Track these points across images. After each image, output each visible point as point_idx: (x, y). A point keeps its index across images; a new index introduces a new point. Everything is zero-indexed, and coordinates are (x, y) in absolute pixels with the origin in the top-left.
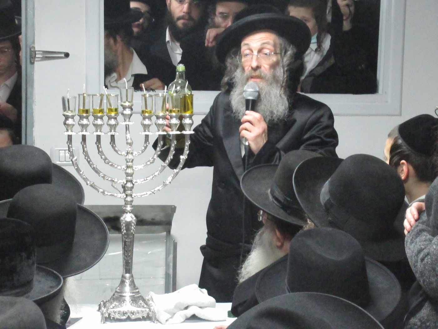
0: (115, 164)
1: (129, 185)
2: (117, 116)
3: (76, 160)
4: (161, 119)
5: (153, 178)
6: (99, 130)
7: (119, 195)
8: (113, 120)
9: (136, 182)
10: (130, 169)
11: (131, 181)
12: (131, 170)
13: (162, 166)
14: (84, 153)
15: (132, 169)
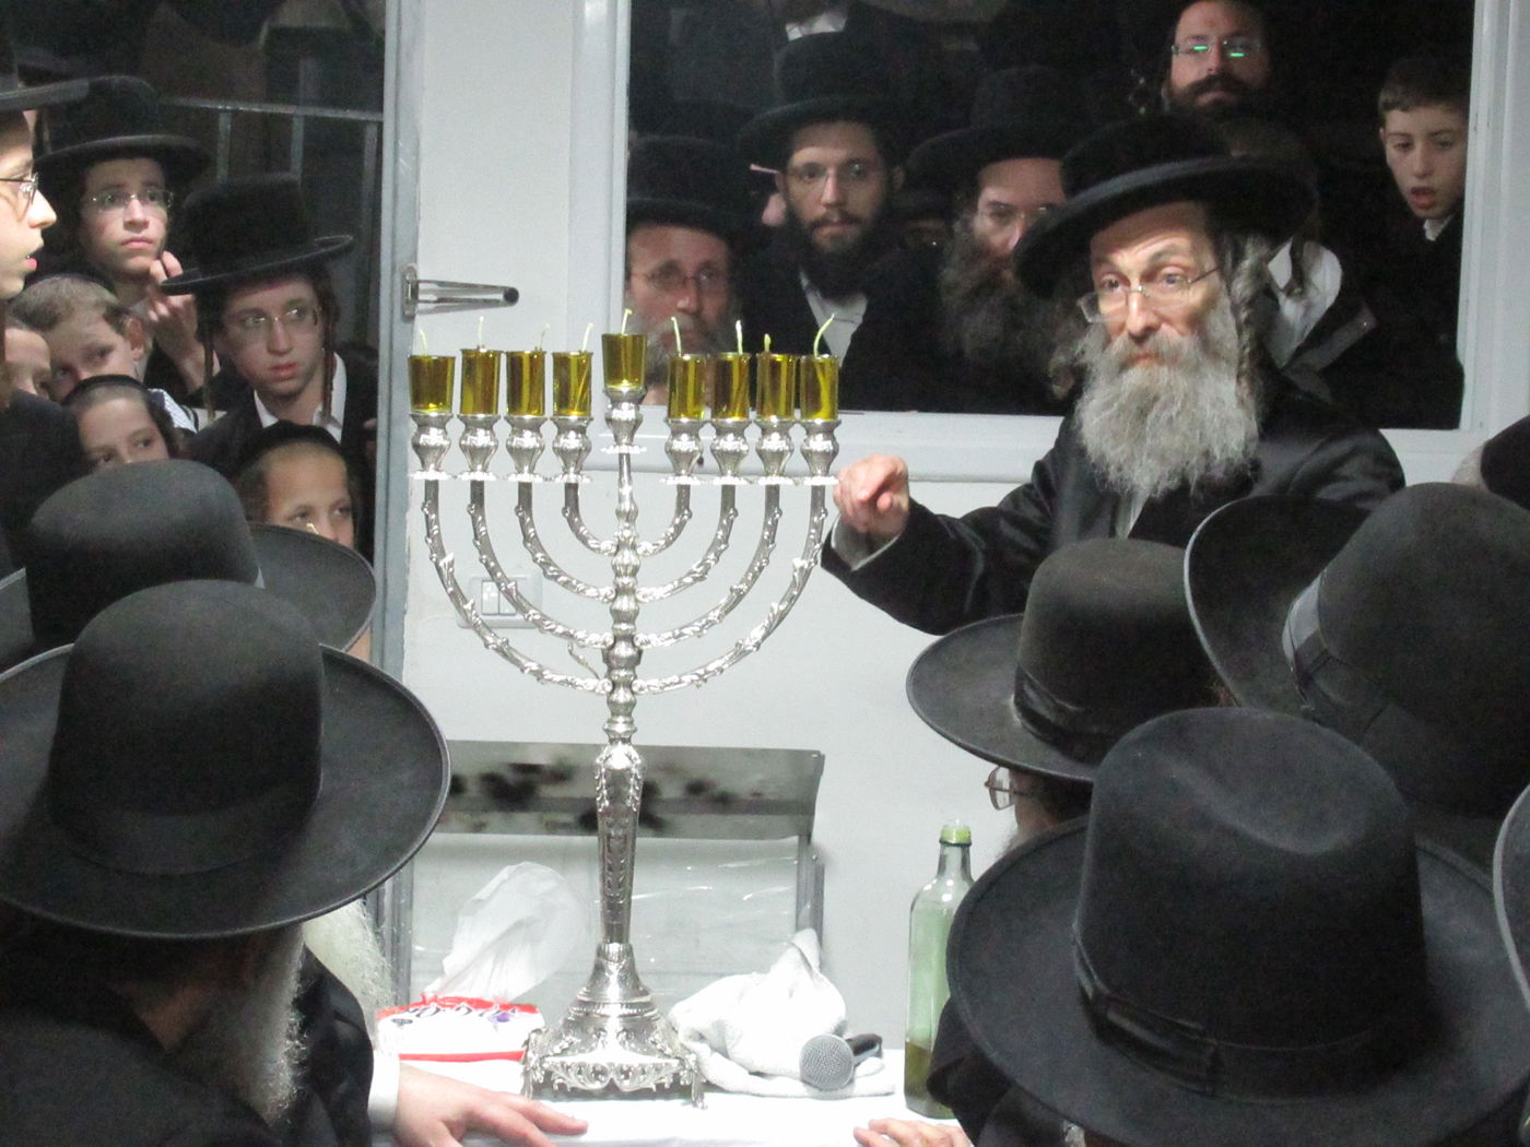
0: (578, 582)
1: (623, 650)
2: (587, 424)
3: (451, 564)
4: (731, 436)
5: (702, 627)
6: (526, 468)
7: (591, 683)
8: (572, 434)
9: (648, 642)
10: (625, 598)
11: (630, 638)
12: (629, 600)
13: (732, 590)
14: (478, 543)
15: (633, 599)
